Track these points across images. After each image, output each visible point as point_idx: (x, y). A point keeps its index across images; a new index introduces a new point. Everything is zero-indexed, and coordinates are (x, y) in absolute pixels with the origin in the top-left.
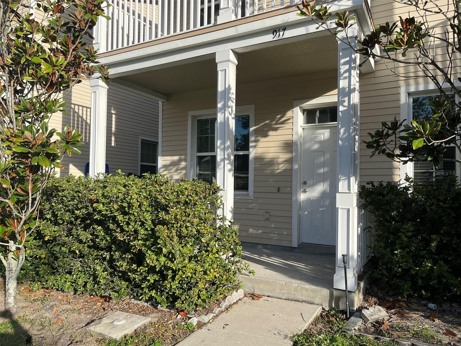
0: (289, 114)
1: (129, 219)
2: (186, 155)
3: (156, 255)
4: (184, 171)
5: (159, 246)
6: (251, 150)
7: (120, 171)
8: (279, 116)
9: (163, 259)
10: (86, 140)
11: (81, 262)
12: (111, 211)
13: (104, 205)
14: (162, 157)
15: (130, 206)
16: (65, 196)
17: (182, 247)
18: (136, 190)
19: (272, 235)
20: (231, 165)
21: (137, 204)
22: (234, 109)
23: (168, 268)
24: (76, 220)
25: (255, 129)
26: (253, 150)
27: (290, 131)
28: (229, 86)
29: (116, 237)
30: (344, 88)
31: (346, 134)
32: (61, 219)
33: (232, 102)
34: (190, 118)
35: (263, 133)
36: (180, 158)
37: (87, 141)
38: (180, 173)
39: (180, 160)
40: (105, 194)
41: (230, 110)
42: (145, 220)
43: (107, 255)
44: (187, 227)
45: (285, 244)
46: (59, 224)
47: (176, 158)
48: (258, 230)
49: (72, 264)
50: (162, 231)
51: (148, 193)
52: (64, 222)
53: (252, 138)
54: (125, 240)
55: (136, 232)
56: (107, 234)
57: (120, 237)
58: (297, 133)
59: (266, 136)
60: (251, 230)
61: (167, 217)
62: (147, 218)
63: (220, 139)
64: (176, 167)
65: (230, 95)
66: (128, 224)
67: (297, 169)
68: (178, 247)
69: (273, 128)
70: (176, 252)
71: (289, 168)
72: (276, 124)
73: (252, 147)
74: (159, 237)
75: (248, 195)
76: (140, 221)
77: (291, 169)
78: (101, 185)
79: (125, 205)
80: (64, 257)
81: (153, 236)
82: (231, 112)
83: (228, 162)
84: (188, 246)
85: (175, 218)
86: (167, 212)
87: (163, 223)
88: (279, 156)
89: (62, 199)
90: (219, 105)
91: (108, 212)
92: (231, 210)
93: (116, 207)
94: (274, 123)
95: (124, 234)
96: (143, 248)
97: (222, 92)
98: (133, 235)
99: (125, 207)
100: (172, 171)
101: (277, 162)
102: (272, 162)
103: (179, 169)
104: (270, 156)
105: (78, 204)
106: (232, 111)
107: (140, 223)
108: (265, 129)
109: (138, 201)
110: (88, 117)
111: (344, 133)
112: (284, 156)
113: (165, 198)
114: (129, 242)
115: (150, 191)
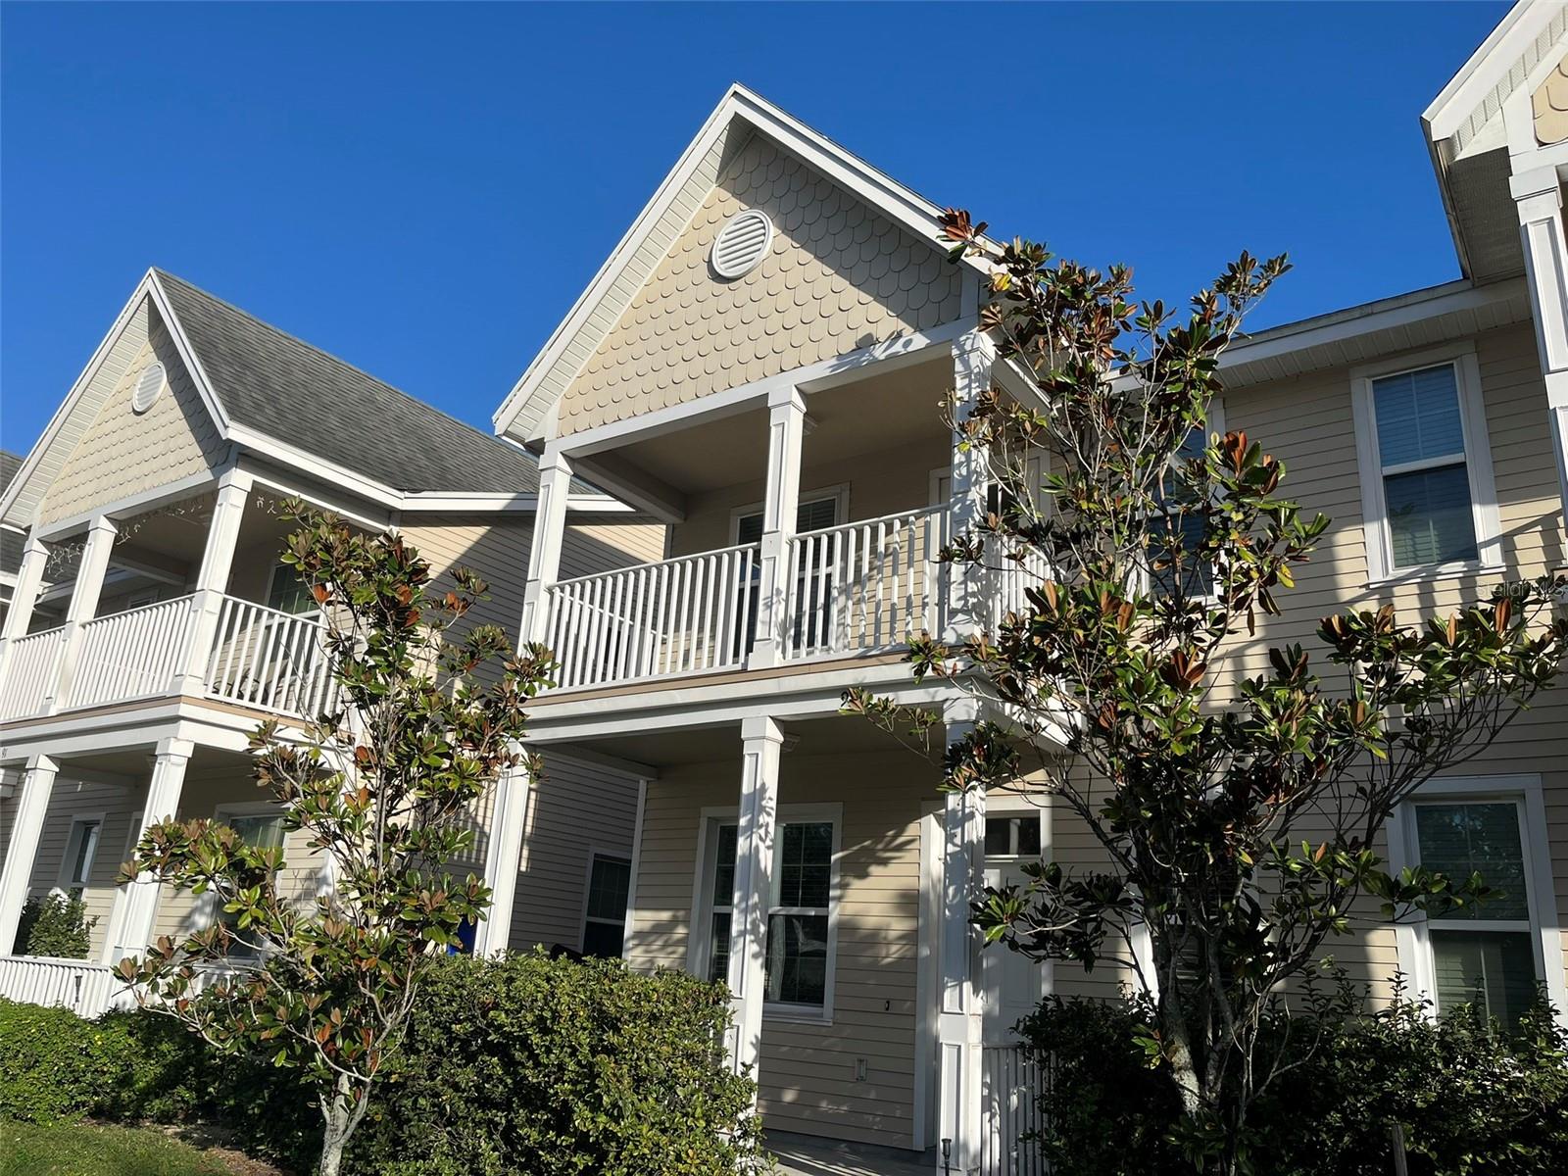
0: (912, 830)
1: (552, 1040)
2: (688, 910)
3: (591, 1111)
4: (681, 950)
5: (597, 1091)
6: (831, 905)
7: (539, 947)
8: (891, 833)
9: (602, 1119)
10: (477, 859)
11: (449, 1133)
12: (520, 1026)
13: (507, 1015)
14: (634, 912)
15: (556, 1016)
16: (437, 995)
17: (640, 1101)
18: (568, 989)
19: (871, 1118)
20: (758, 944)
21: (567, 1014)
22: (771, 829)
23: (609, 1136)
24: (450, 1045)
25: (842, 858)
26: (835, 907)
27: (912, 870)
28: (763, 785)
29: (525, 1077)
30: (954, 811)
31: (957, 899)
32: (423, 1041)
33: (769, 814)
34: (704, 823)
35: (858, 868)
36: (674, 916)
37: (481, 862)
38: (673, 953)
39: (673, 923)
40: (511, 994)
41: (762, 832)
42: (579, 1044)
43: (500, 1118)
44: (647, 1060)
45: (896, 1141)
46: (418, 1052)
47: (665, 916)
48: (839, 1105)
49: (432, 1138)
50: (606, 1064)
51: (588, 994)
52: (427, 1048)
53: (835, 880)
54: (539, 1083)
55: (561, 1067)
56: (507, 1073)
57: (532, 1076)
58: (928, 874)
59: (863, 875)
60: (824, 1104)
61: (615, 1040)
62: (583, 1042)
63: (740, 889)
64: (665, 938)
65: (764, 803)
66: (549, 1051)
67: (927, 957)
68: (631, 1097)
69: (879, 858)
70: (625, 1105)
71: (909, 954)
72: (885, 850)
73: (834, 898)
74: (598, 1075)
75: (821, 1015)
76: (570, 1046)
77: (915, 958)
78: (505, 975)
79: (547, 1014)
80: (420, 1120)
81: (590, 1073)
82: (763, 836)
83: (752, 937)
84: (650, 1099)
85: (630, 1042)
86: (617, 1031)
87: (611, 1050)
88: (889, 925)
89: (431, 999)
90: (743, 822)
91: (516, 1029)
92: (754, 1041)
93: (530, 1018)
94: (880, 846)
95: (540, 1072)
96: (571, 1097)
97: (749, 795)
98: (554, 1073)
99: (547, 1019)
100: (654, 947)
101: (885, 938)
102: (874, 938)
103: (670, 942)
104: (870, 922)
105: (457, 1012)
106: (767, 832)
107: (569, 1050)
108: (863, 860)
109: (569, 1009)
110: (488, 821)
111: (954, 896)
112: (899, 926)
113: (616, 1005)
114: (546, 1088)
115: (592, 991)
